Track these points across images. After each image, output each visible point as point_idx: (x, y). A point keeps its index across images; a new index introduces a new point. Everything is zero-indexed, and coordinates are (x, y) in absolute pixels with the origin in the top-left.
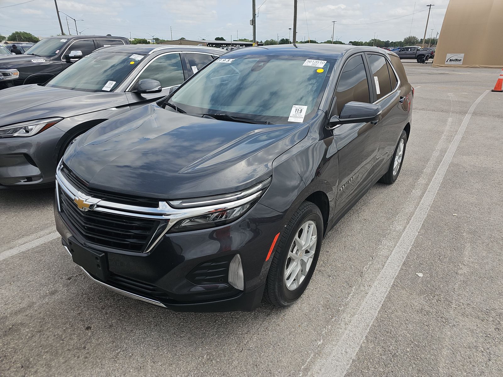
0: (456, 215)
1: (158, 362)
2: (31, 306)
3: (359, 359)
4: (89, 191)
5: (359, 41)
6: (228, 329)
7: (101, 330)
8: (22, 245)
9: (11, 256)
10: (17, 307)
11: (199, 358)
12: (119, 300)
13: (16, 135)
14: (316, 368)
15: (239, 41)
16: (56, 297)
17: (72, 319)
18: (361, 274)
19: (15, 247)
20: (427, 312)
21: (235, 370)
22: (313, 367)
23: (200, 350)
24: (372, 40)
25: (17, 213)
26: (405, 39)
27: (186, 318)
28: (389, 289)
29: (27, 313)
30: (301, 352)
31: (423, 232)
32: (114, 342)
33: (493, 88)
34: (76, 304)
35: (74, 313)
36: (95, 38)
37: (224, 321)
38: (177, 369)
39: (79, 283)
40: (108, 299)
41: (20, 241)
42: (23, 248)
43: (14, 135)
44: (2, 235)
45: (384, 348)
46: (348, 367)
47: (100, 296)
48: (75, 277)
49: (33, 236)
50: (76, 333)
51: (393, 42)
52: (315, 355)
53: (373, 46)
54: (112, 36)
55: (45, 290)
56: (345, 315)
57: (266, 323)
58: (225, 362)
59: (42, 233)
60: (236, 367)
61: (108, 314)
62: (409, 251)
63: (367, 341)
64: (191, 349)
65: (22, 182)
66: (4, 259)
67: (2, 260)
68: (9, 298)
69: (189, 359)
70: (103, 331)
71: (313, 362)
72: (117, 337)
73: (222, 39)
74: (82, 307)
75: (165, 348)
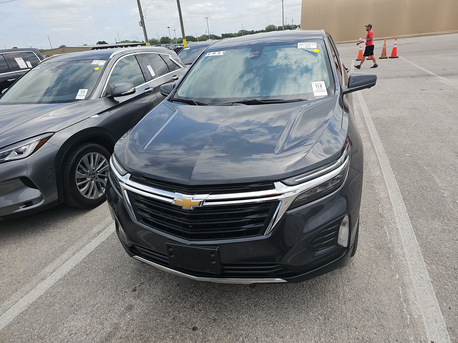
0: (408, 155)
1: (285, 336)
2: (116, 327)
3: (434, 280)
4: (189, 190)
5: (230, 33)
6: (319, 289)
7: (209, 327)
8: (52, 273)
9: (51, 287)
10: (103, 334)
11: (316, 321)
12: (201, 295)
13: (7, 159)
14: (411, 297)
15: (121, 43)
16: (136, 311)
17: (171, 326)
18: (382, 216)
19: (47, 276)
20: (449, 231)
21: (354, 320)
22: (409, 297)
23: (311, 314)
24: (241, 31)
25: (18, 244)
26: (267, 28)
27: (276, 292)
28: (410, 221)
29: (119, 336)
30: (390, 288)
31: (396, 172)
32: (230, 333)
33: (357, 58)
34: (162, 311)
35: (168, 320)
36: (3, 52)
37: (310, 284)
38: (306, 336)
39: (148, 291)
40: (190, 297)
41: (48, 269)
42: (58, 275)
43: (5, 160)
44: (21, 270)
45: (444, 266)
46: (432, 288)
47: (180, 297)
48: (139, 286)
49: (57, 262)
50: (187, 337)
51: (257, 31)
52: (402, 288)
53: (242, 36)
54: (18, 48)
55: (119, 308)
56: (396, 250)
57: (344, 275)
58: (340, 316)
59: (65, 256)
60: (352, 318)
61: (202, 310)
62: (399, 189)
63: (428, 264)
64: (303, 316)
65: (22, 209)
66: (44, 291)
67: (43, 293)
68: (86, 327)
69: (309, 324)
70: (211, 327)
71: (405, 293)
72: (229, 327)
73: (104, 43)
74: (171, 312)
75: (280, 322)
